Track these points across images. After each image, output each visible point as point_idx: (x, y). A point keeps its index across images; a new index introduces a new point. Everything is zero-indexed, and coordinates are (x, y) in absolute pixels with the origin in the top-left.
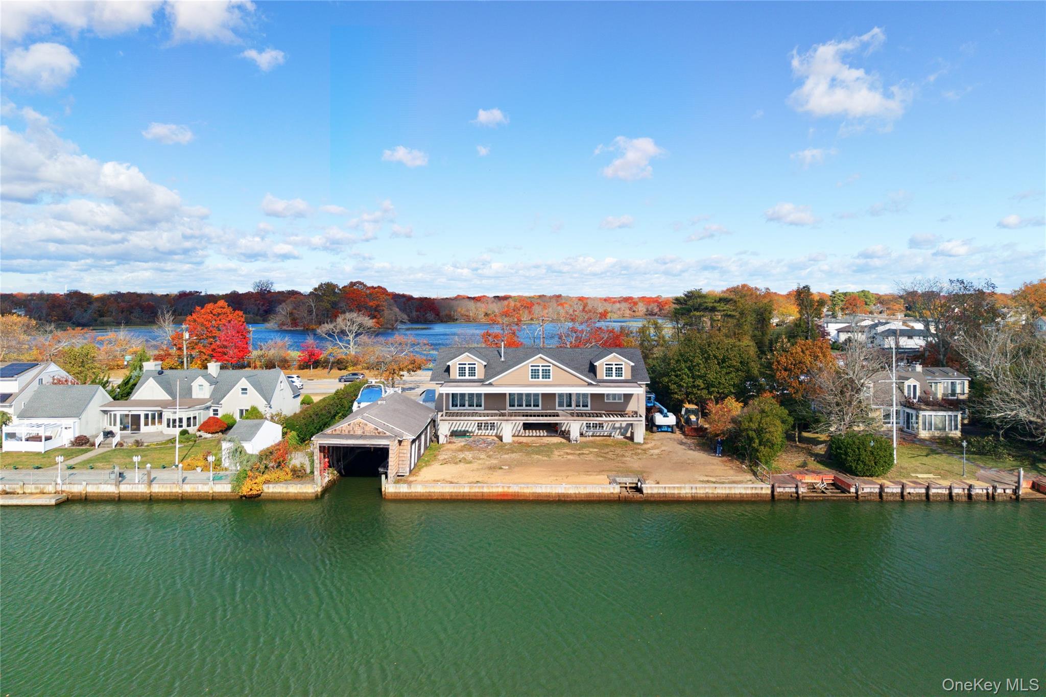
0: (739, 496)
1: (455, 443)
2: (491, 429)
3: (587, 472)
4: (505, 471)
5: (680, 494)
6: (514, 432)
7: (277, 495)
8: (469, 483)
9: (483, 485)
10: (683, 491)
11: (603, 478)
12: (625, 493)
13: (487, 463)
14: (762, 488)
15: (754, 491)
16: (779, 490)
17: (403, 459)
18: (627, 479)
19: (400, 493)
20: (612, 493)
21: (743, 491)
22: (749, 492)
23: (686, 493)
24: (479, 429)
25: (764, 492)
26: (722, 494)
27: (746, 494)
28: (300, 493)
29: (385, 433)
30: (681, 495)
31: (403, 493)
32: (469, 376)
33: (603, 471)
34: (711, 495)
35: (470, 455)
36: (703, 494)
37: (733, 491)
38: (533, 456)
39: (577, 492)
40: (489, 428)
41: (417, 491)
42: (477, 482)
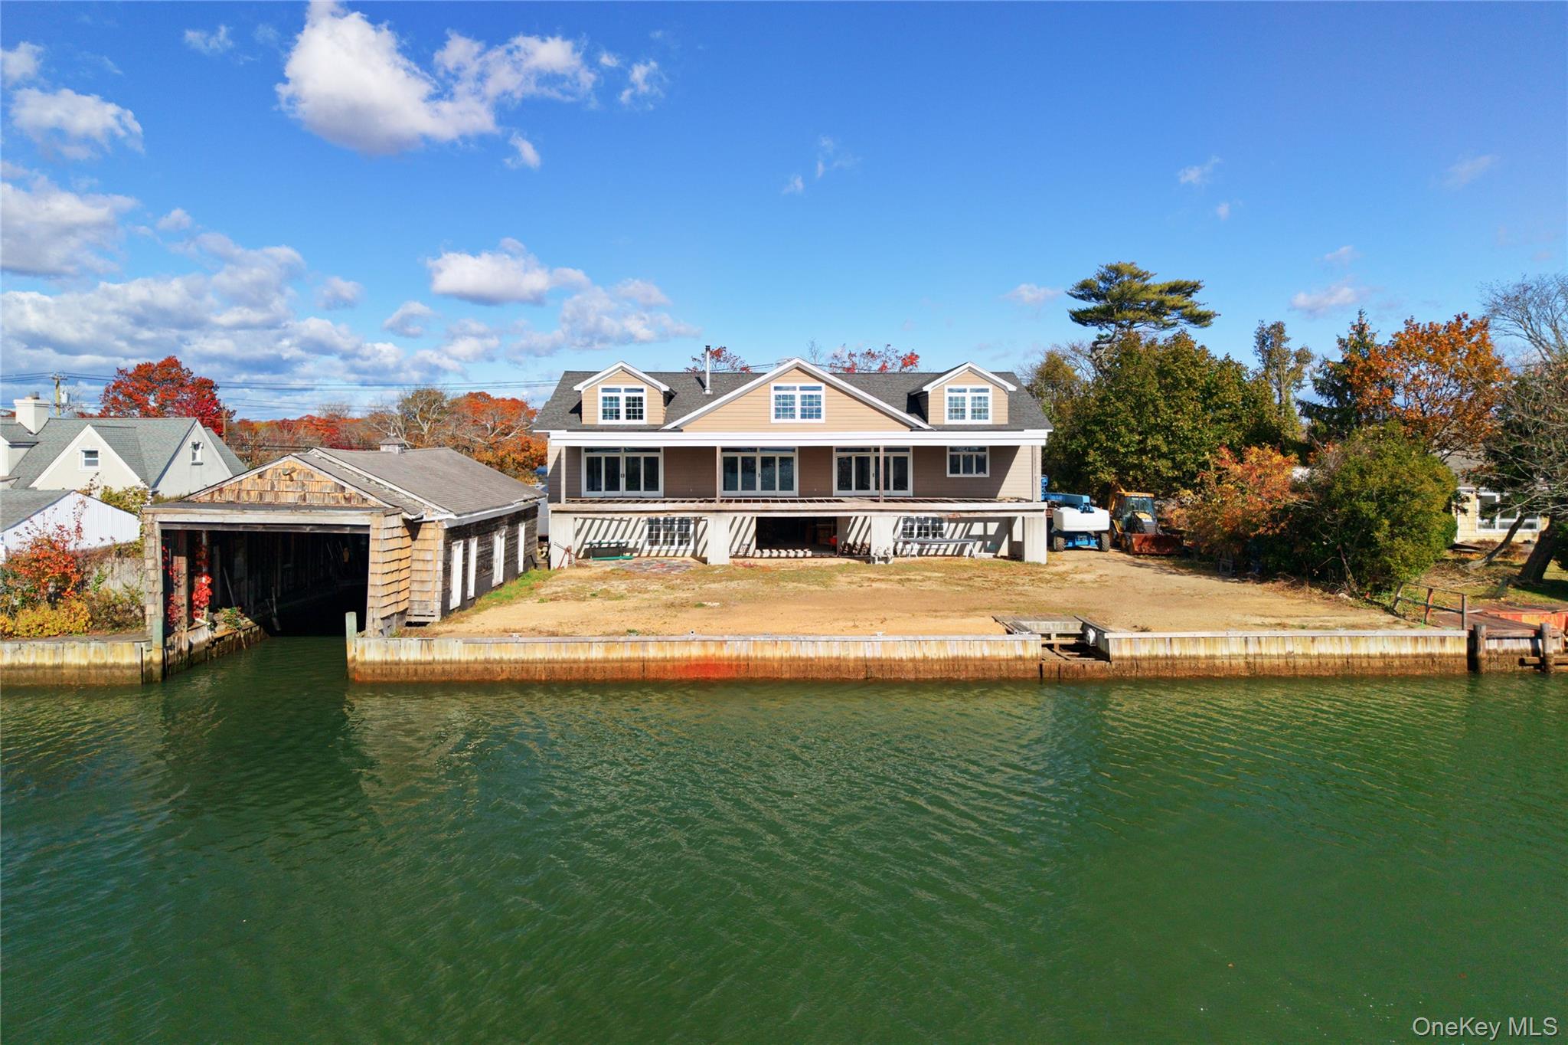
0: (1379, 663)
1: (590, 567)
2: (680, 543)
3: (934, 612)
4: (711, 611)
5: (1213, 657)
6: (735, 548)
7: (24, 674)
8: (604, 634)
9: (644, 638)
10: (1221, 651)
11: (982, 622)
12: (1053, 659)
13: (665, 597)
14: (1443, 640)
15: (1422, 649)
16: (1493, 645)
17: (425, 576)
18: (1049, 623)
19: (398, 663)
20: (1021, 658)
21: (1392, 650)
22: (1408, 649)
23: (1230, 657)
24: (652, 544)
25: (1449, 649)
26: (1333, 656)
27: (1400, 656)
28: (97, 667)
29: (365, 500)
30: (1218, 662)
31: (408, 663)
32: (628, 418)
33: (975, 609)
34: (1301, 662)
35: (624, 586)
36: (1279, 656)
37: (1362, 649)
38: (782, 584)
39: (919, 655)
40: (677, 539)
41: (447, 657)
42: (629, 631)
